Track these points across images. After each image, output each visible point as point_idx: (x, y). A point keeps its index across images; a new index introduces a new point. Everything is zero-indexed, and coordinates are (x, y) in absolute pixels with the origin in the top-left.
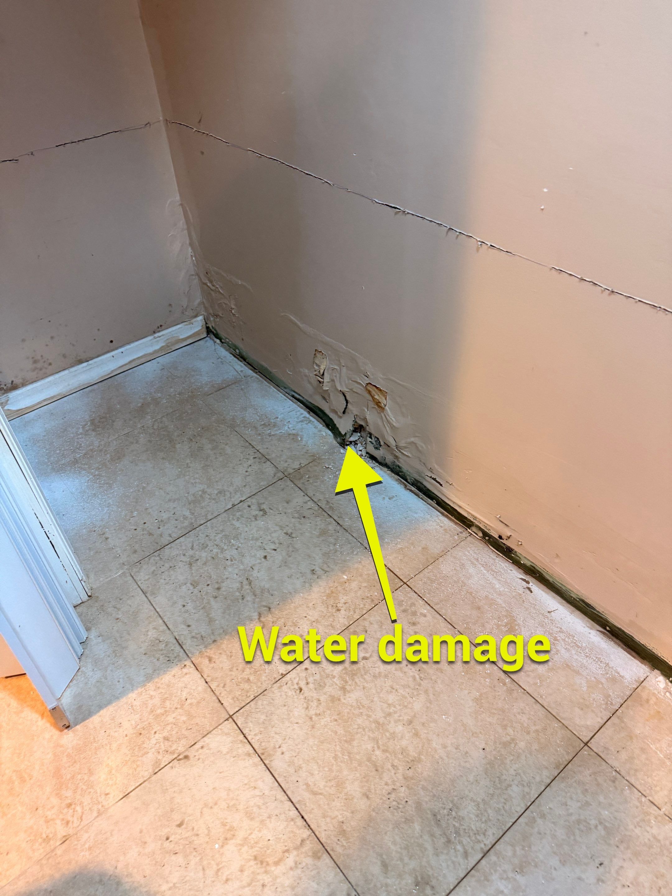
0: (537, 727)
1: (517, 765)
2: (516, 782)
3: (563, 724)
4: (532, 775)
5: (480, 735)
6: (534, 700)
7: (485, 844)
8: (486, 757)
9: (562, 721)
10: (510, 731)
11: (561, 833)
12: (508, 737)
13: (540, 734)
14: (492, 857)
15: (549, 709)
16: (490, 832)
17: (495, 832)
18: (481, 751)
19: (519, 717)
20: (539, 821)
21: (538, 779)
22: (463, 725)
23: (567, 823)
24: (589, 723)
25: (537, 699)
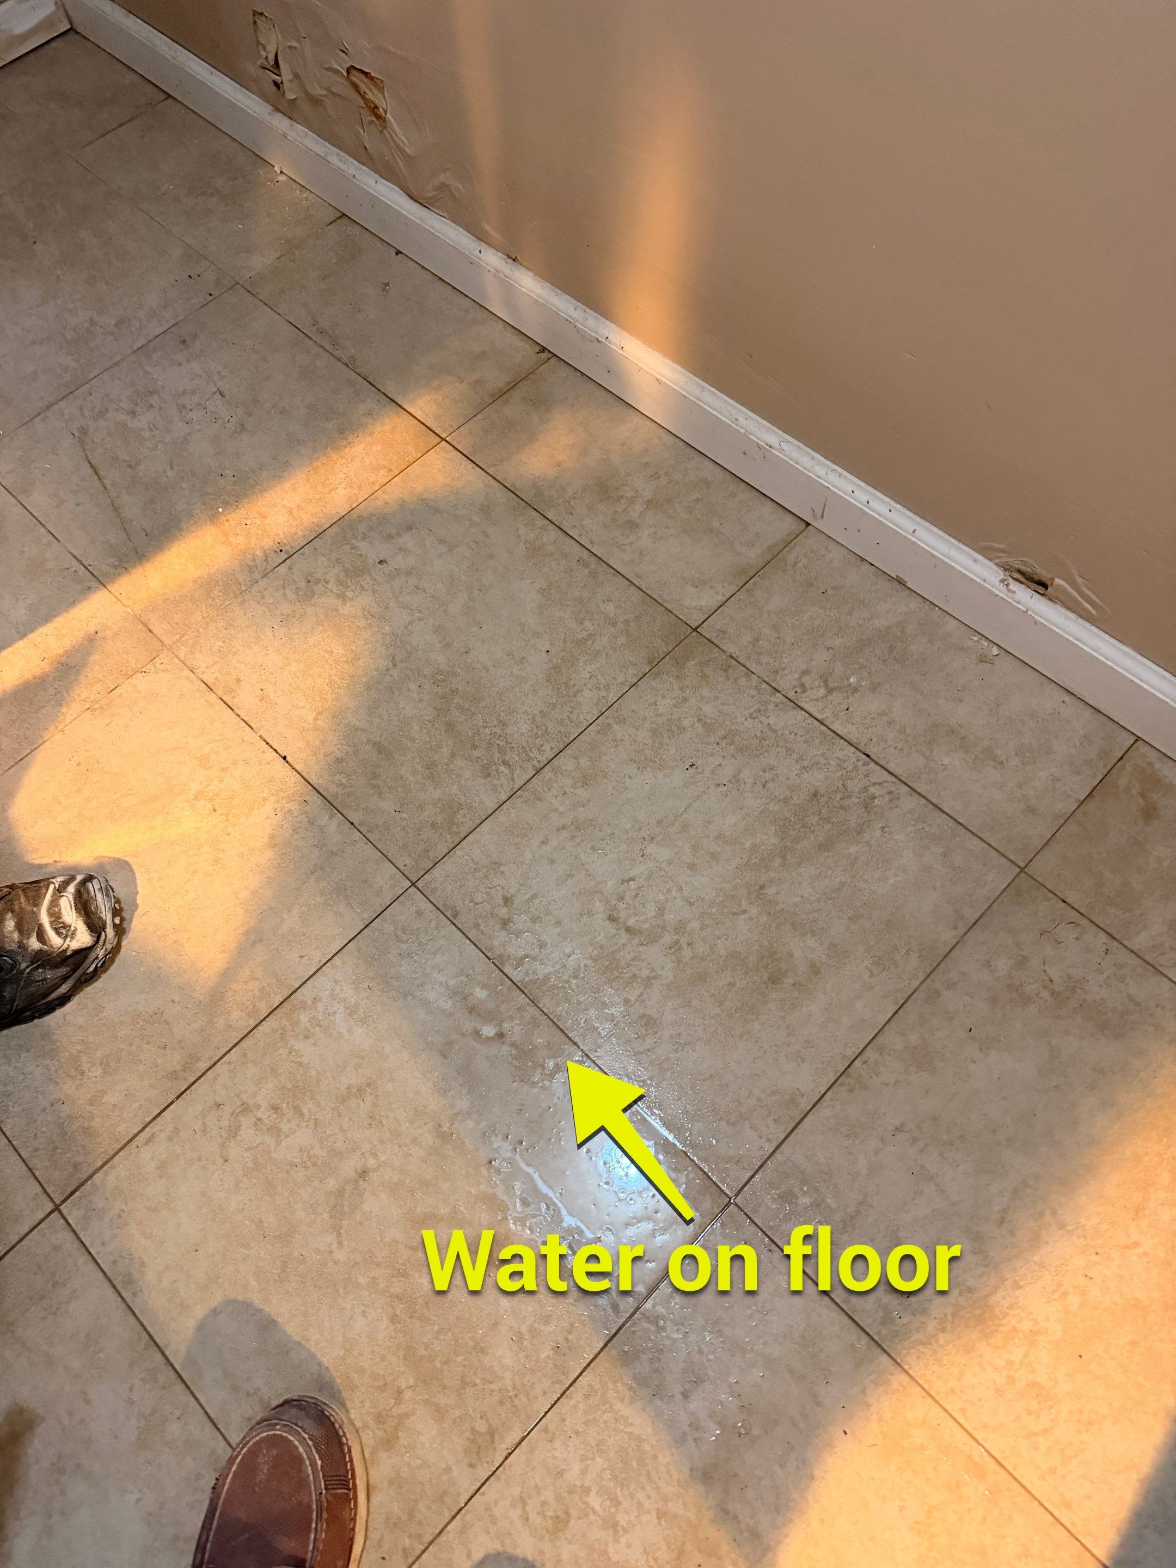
0: (627, 617)
1: (593, 666)
2: (589, 686)
3: (666, 609)
4: (613, 675)
5: (544, 635)
6: (628, 583)
7: (539, 761)
8: (550, 661)
9: (664, 604)
10: (588, 624)
11: (643, 736)
12: (584, 632)
13: (631, 624)
14: (547, 773)
15: (648, 592)
16: (547, 747)
17: (554, 746)
18: (544, 654)
19: (603, 606)
20: (615, 727)
21: (620, 680)
22: (522, 625)
23: (654, 726)
24: (703, 603)
25: (631, 580)
